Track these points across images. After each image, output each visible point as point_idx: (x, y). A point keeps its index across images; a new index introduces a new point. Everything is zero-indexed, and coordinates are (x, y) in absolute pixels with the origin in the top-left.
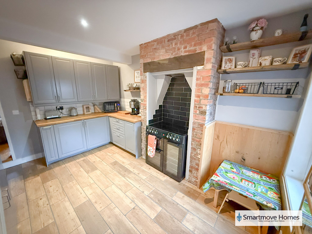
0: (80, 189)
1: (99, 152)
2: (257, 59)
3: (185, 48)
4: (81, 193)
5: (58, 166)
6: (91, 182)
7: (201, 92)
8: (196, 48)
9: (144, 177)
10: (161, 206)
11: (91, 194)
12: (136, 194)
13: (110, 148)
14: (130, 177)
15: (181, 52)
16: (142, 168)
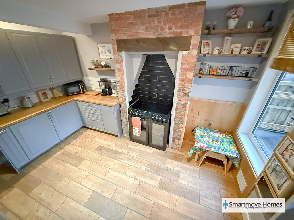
0: (78, 185)
1: (75, 140)
2: (229, 45)
3: (170, 28)
4: (82, 189)
5: (34, 169)
6: (85, 174)
7: (186, 77)
8: (182, 31)
9: (135, 155)
10: (159, 175)
11: (93, 186)
12: (135, 172)
13: (85, 133)
14: (122, 157)
15: (165, 33)
16: (128, 146)
